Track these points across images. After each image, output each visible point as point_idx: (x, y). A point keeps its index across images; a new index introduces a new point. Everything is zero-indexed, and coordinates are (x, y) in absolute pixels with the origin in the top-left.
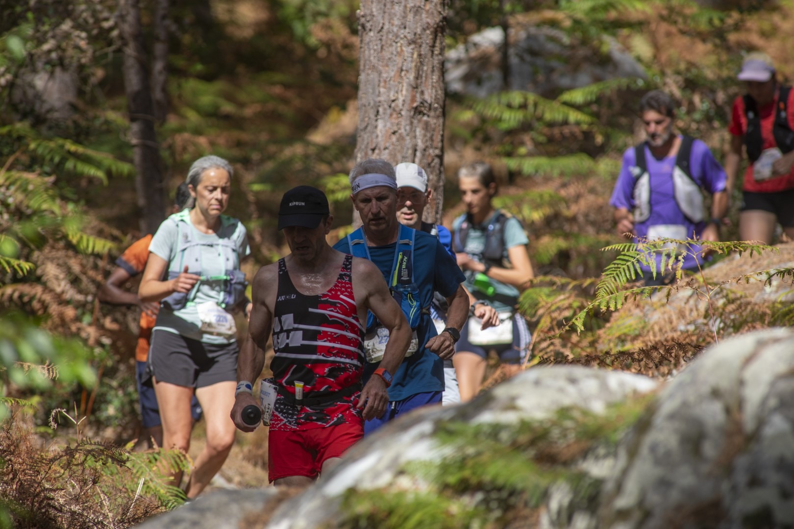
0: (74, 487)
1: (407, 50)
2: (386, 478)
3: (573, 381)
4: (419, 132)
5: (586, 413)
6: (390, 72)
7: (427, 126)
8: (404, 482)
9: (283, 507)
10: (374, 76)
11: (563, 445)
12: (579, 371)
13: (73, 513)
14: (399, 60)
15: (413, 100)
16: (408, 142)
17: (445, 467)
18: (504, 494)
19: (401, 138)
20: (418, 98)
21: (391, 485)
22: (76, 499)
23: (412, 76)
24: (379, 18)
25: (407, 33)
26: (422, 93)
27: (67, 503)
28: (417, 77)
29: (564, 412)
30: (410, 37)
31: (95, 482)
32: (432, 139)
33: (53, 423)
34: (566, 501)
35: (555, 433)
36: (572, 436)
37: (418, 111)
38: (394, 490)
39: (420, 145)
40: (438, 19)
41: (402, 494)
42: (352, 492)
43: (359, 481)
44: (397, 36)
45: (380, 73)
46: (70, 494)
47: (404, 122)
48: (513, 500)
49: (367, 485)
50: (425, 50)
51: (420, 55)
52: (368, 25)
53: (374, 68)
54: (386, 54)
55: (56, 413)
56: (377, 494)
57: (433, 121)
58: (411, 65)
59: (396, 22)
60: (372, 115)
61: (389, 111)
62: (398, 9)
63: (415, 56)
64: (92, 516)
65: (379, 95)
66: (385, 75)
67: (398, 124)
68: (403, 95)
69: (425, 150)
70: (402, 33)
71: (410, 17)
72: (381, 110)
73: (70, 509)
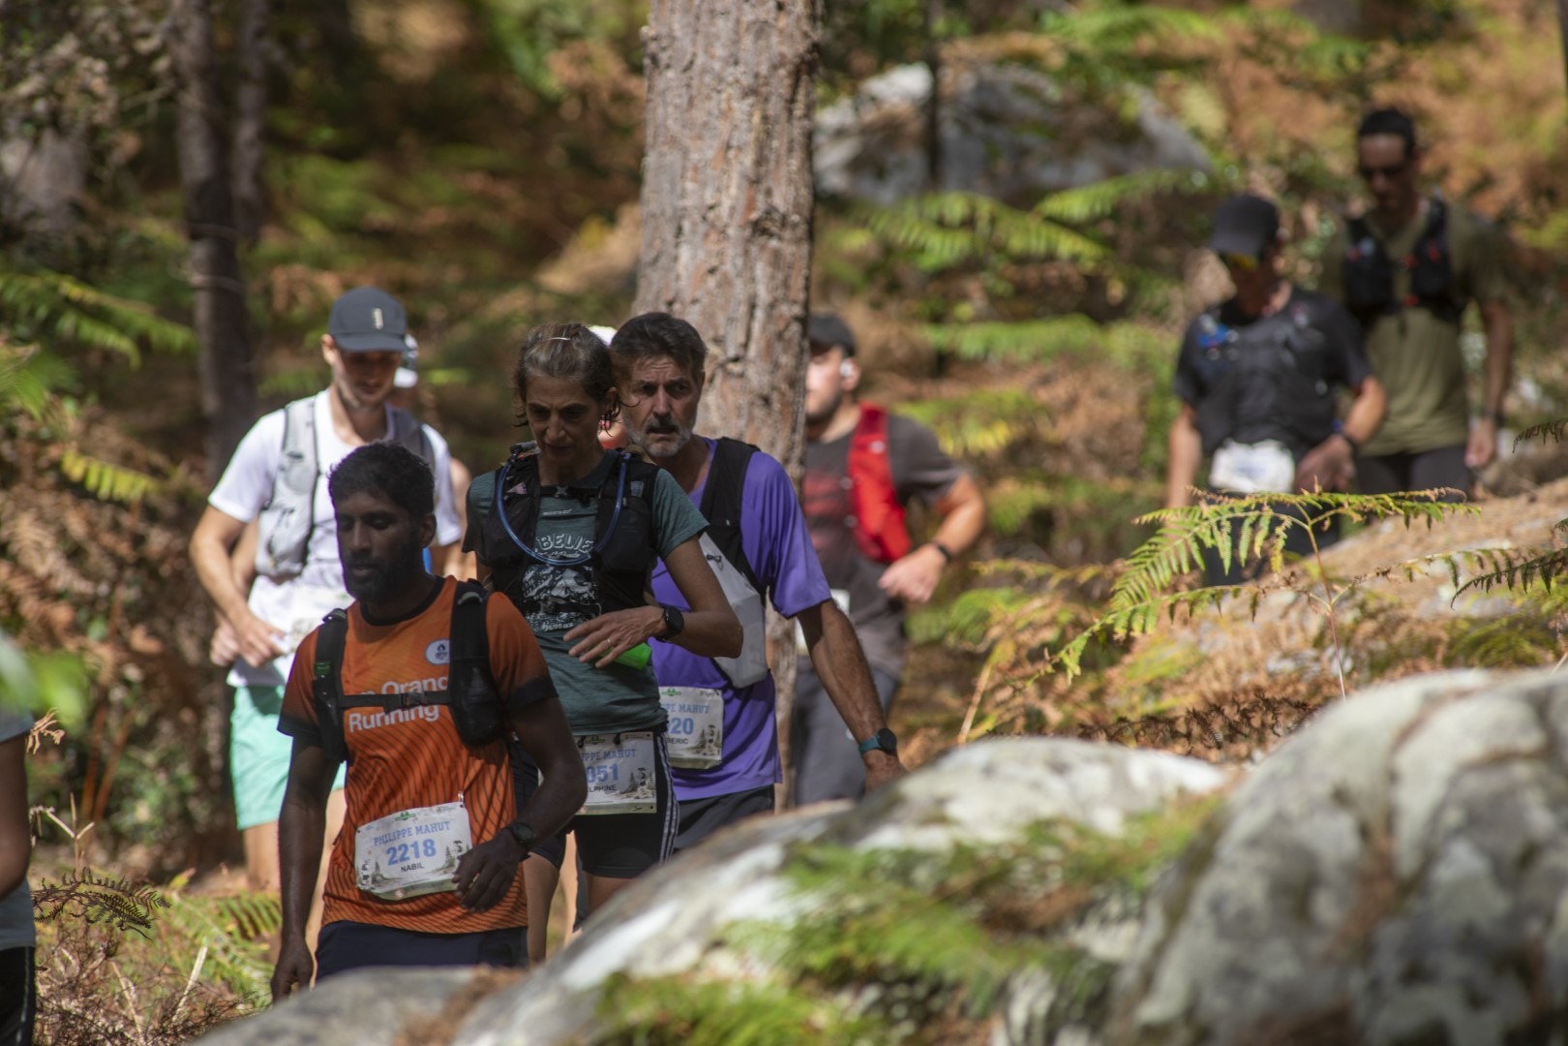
0: (66, 963)
1: (741, 107)
2: (686, 956)
3: (1060, 768)
4: (761, 269)
5: (1083, 832)
6: (705, 151)
7: (776, 260)
8: (723, 964)
9: (482, 1009)
10: (673, 157)
11: (1039, 894)
12: (1072, 749)
13: (65, 1015)
14: (723, 127)
15: (751, 206)
16: (740, 290)
17: (803, 936)
18: (920, 991)
19: (726, 283)
20: (761, 203)
21: (696, 967)
22: (72, 987)
23: (748, 159)
24: (685, 44)
25: (741, 74)
26: (769, 193)
27: (55, 994)
28: (760, 161)
29: (1041, 829)
30: (747, 81)
31: (109, 954)
32: (786, 284)
34: (1042, 1007)
35: (1024, 870)
36: (1056, 876)
37: (759, 229)
38: (703, 979)
39: (764, 295)
40: (802, 46)
41: (718, 986)
42: (619, 982)
43: (637, 957)
44: (720, 79)
45: (685, 153)
46: (60, 977)
47: (732, 253)
48: (937, 1003)
49: (649, 968)
50: (775, 107)
51: (765, 118)
52: (664, 57)
53: (673, 142)
54: (699, 115)
56: (669, 986)
57: (788, 249)
58: (747, 137)
59: (720, 51)
60: (668, 234)
61: (702, 228)
62: (723, 26)
63: (756, 119)
64: (102, 1021)
65: (683, 195)
66: (695, 156)
67: (720, 254)
68: (730, 196)
69: (772, 306)
70: (731, 73)
71: (748, 41)
72: (686, 225)
73: (60, 1007)
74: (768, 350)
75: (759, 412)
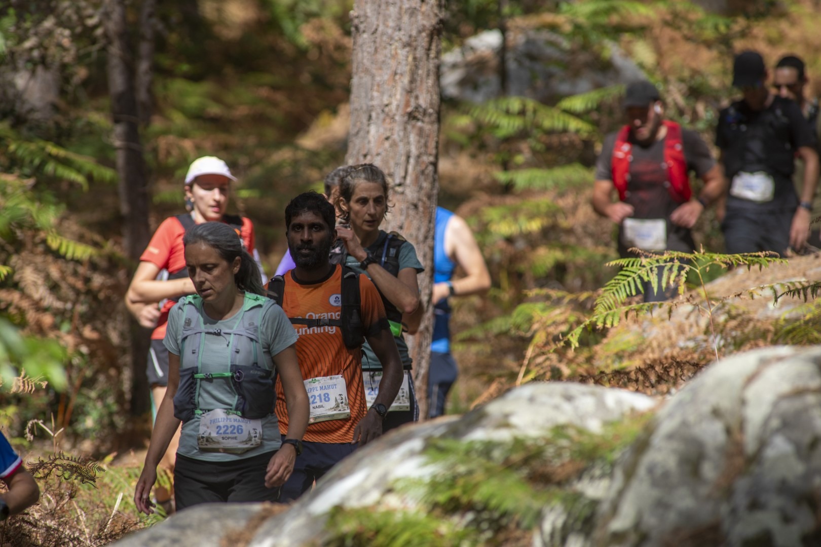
0: (49, 502)
1: (402, 53)
2: (373, 497)
3: (569, 398)
4: (413, 138)
5: (581, 431)
6: (384, 76)
7: (421, 132)
8: (393, 501)
9: (266, 525)
10: (367, 79)
11: (558, 464)
12: (575, 388)
13: (48, 529)
14: (393, 63)
15: (407, 104)
16: (402, 148)
17: (435, 485)
18: (496, 515)
19: (394, 145)
20: (413, 103)
21: (378, 503)
22: (52, 514)
23: (406, 80)
24: (373, 20)
25: (402, 36)
26: (417, 97)
27: (43, 518)
28: (412, 81)
29: (559, 430)
30: (405, 39)
31: (71, 497)
32: (426, 145)
33: (29, 435)
34: (560, 523)
35: (550, 451)
36: (567, 456)
37: (412, 116)
38: (382, 509)
39: (414, 151)
40: (434, 21)
41: (390, 513)
42: (338, 510)
43: (347, 498)
44: (391, 38)
45: (373, 77)
46: (46, 509)
47: (398, 129)
48: (505, 521)
49: (354, 504)
50: (420, 53)
51: (415, 59)
52: (362, 27)
53: (367, 71)
54: (380, 57)
55: (33, 425)
56: (364, 513)
57: (427, 127)
58: (405, 69)
59: (391, 24)
60: (364, 119)
61: (382, 116)
62: (393, 10)
63: (410, 59)
64: (67, 532)
65: (372, 99)
66: (378, 79)
67: (392, 130)
68: (397, 99)
69: (419, 157)
70: (397, 35)
71: (406, 18)
72: (374, 115)
73: (46, 524)
74: (417, 180)
75: (412, 212)
